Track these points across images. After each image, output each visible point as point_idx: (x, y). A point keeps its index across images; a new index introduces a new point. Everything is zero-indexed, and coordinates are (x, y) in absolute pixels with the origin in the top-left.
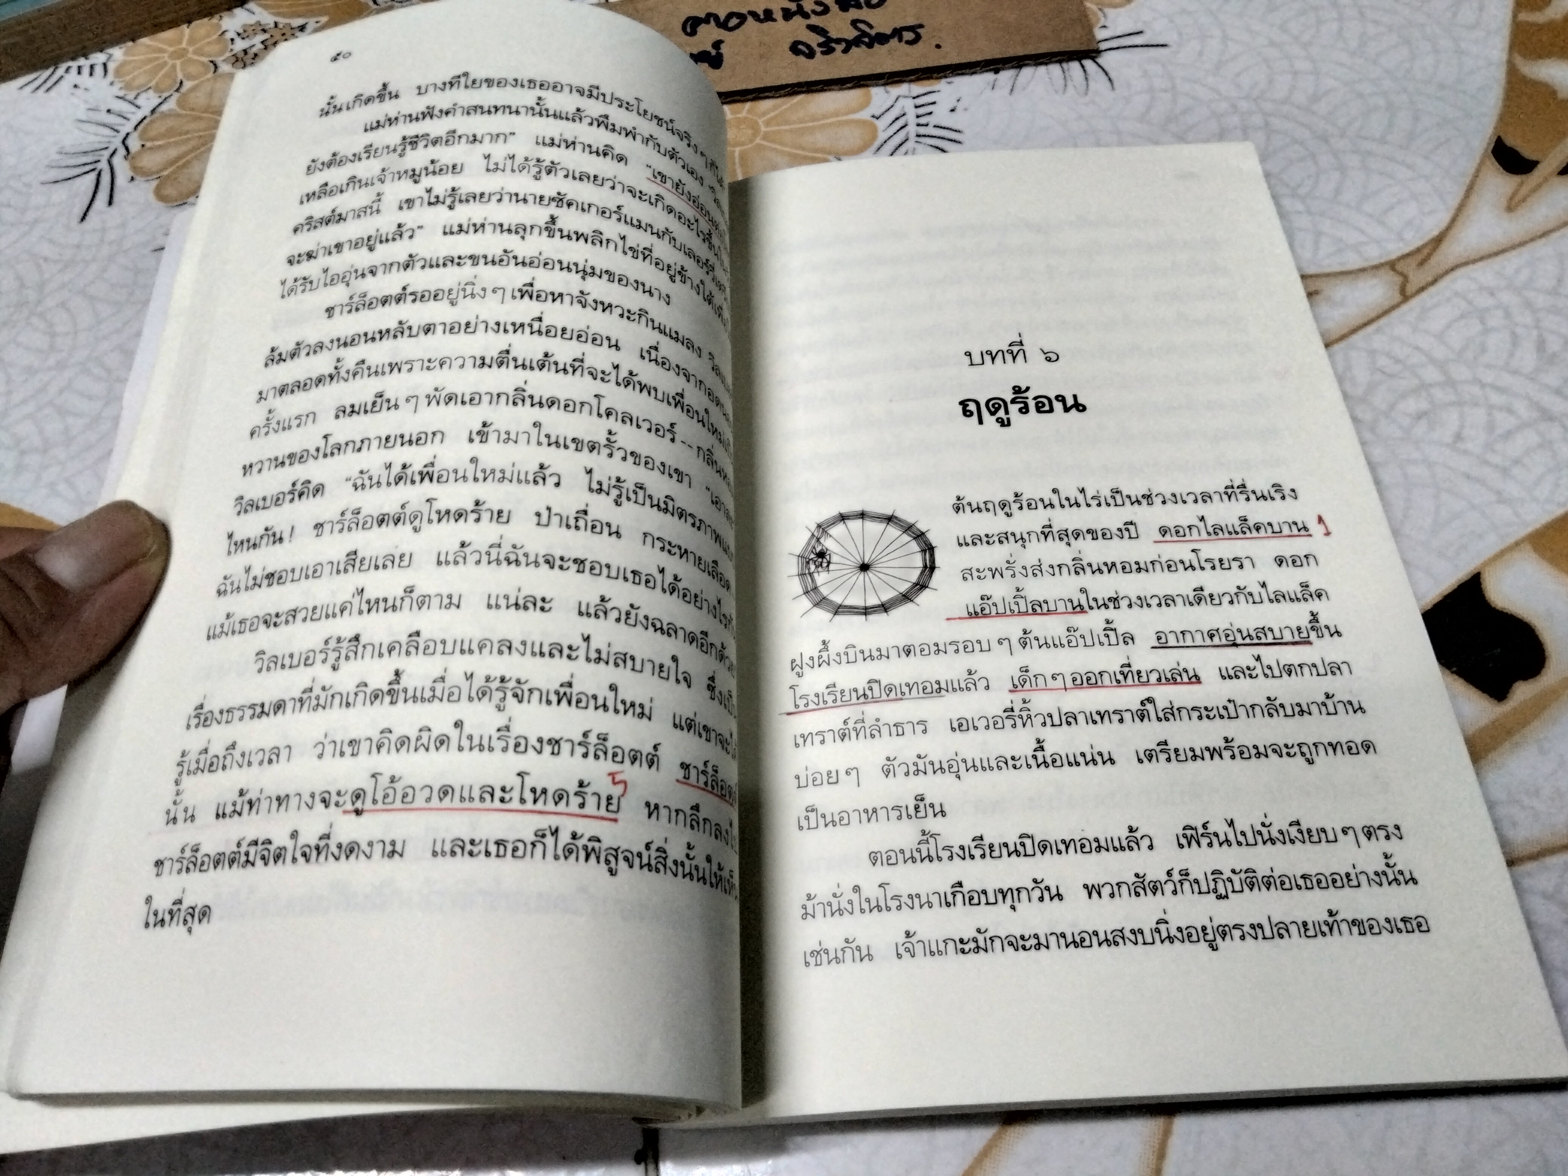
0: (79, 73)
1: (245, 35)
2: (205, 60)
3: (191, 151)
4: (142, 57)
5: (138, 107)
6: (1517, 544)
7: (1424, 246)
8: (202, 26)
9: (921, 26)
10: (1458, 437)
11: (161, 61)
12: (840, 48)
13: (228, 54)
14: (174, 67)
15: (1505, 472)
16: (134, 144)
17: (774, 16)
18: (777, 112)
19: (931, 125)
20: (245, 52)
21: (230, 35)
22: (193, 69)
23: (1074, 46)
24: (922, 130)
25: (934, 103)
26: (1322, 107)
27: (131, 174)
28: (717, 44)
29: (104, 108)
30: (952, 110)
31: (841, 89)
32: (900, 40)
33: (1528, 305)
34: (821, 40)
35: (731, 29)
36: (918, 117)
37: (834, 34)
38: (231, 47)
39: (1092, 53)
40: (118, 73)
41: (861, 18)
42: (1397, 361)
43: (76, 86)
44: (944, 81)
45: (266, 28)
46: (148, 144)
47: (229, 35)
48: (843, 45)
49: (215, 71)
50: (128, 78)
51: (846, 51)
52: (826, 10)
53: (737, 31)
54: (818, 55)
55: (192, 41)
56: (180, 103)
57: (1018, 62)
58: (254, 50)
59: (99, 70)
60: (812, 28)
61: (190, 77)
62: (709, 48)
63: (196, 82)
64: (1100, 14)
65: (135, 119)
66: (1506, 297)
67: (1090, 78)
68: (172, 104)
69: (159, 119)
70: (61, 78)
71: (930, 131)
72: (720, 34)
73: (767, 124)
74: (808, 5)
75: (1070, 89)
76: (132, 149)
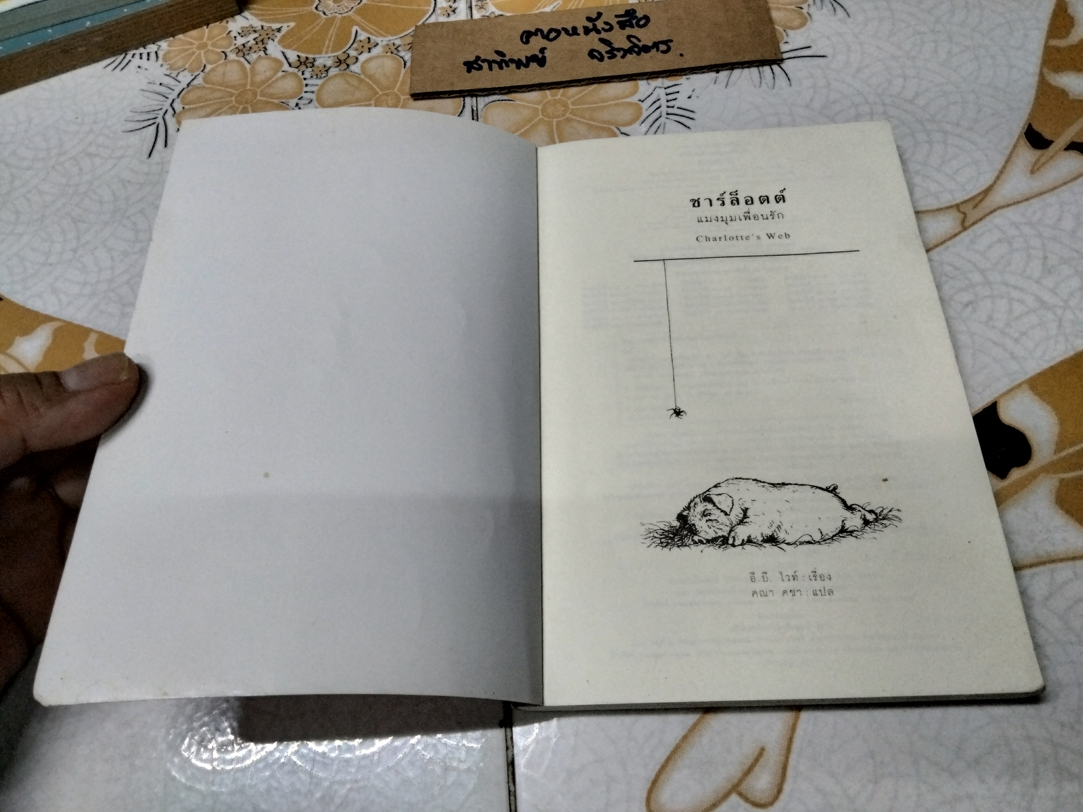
0: (141, 58)
1: (242, 34)
2: (219, 50)
4: (179, 48)
5: (179, 82)
6: (1020, 385)
7: (979, 194)
8: (216, 27)
9: (671, 41)
10: (990, 318)
11: (191, 51)
12: (620, 54)
13: (233, 47)
14: (199, 54)
15: (1016, 340)
16: (178, 106)
17: (579, 32)
18: (580, 96)
19: (676, 107)
20: (244, 45)
21: (233, 34)
22: (213, 57)
23: (767, 57)
24: (670, 110)
25: (678, 92)
26: (921, 101)
27: (177, 127)
28: (542, 50)
29: (158, 83)
30: (689, 97)
31: (619, 82)
32: (658, 50)
33: (1040, 235)
34: (608, 49)
35: (551, 40)
36: (668, 101)
37: (616, 45)
38: (235, 42)
39: (778, 61)
40: (165, 58)
41: (633, 34)
42: (957, 269)
43: (139, 67)
44: (684, 77)
45: (257, 29)
46: (186, 107)
48: (621, 53)
49: (226, 59)
50: (171, 62)
51: (623, 57)
52: (611, 28)
53: (555, 41)
54: (606, 59)
55: (210, 38)
56: (205, 80)
57: (731, 66)
58: (249, 44)
59: (153, 56)
60: (602, 41)
61: (211, 63)
62: (537, 53)
63: (214, 65)
64: (784, 34)
65: (178, 90)
66: (1027, 230)
67: (776, 77)
68: (199, 81)
69: (192, 90)
70: (130, 61)
71: (675, 111)
72: (544, 43)
73: (573, 103)
74: (600, 24)
75: (764, 85)
76: (177, 111)
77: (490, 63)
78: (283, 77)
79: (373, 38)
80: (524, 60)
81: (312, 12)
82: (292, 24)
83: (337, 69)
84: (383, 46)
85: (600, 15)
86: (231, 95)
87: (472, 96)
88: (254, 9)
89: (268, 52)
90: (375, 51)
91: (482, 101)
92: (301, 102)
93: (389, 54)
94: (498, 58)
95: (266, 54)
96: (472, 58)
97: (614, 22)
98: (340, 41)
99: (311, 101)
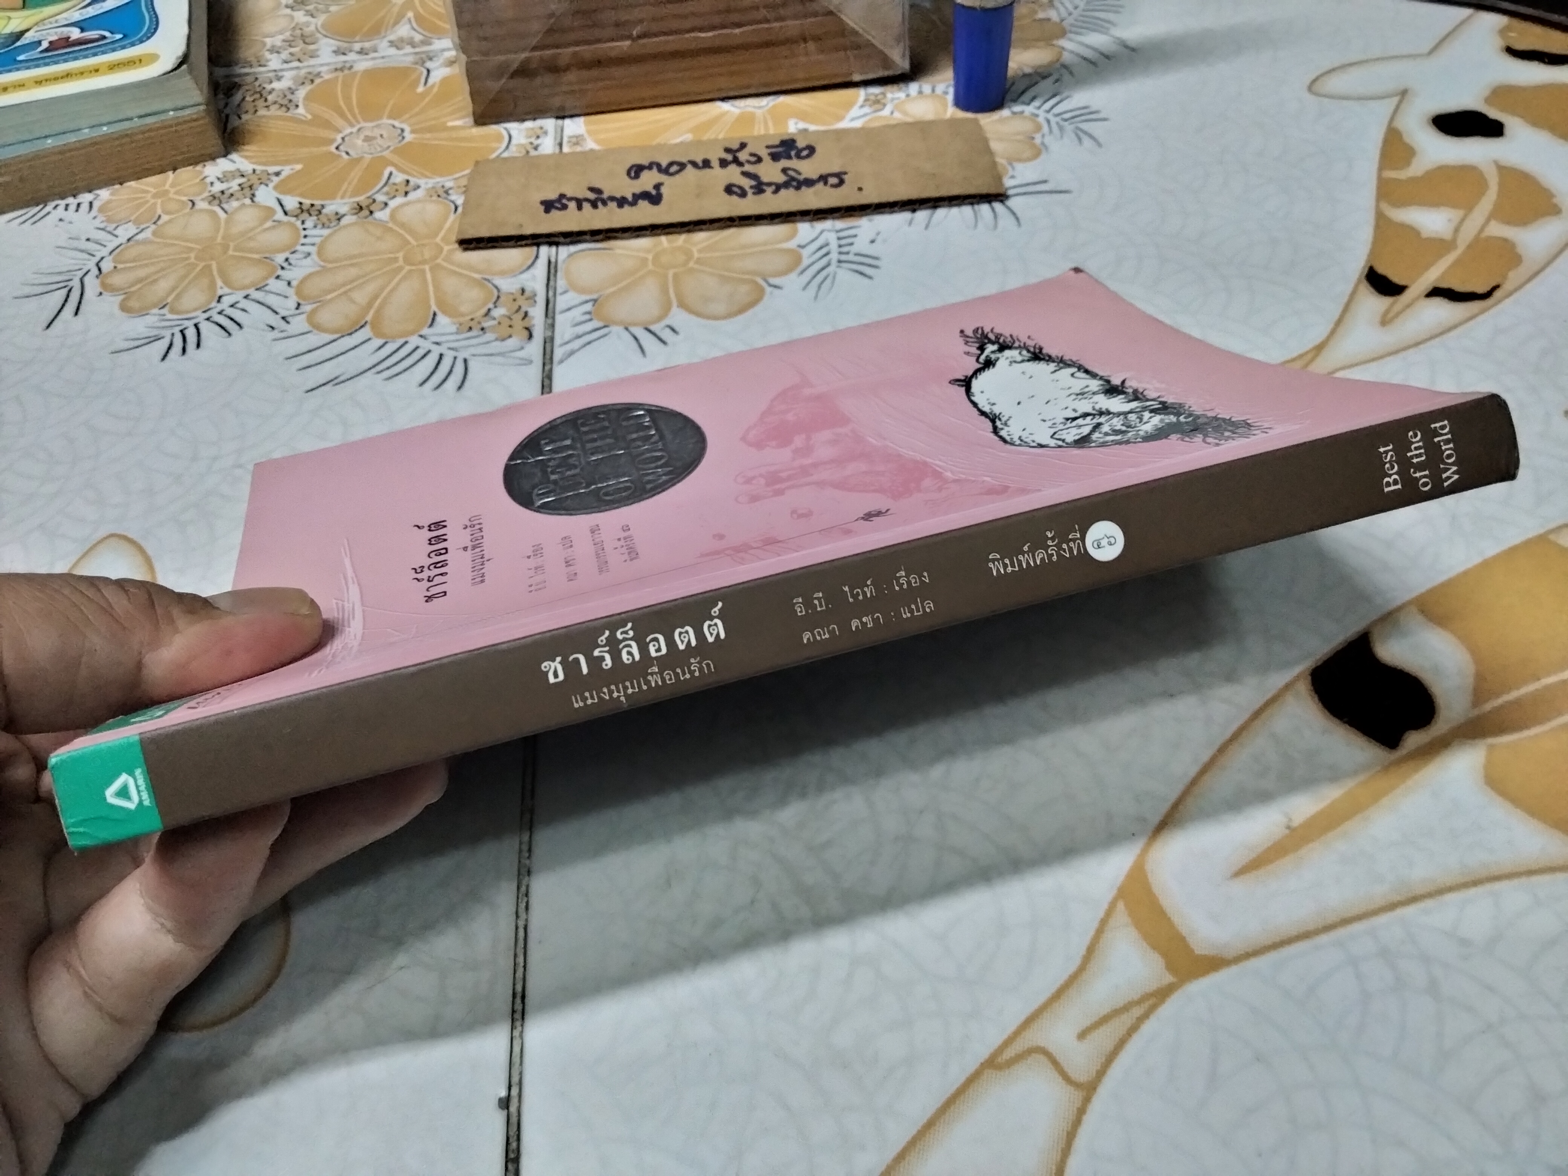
0: (66, 209)
1: (223, 179)
2: (185, 199)
3: (158, 272)
4: (126, 197)
5: (116, 236)
7: (1308, 352)
8: (186, 173)
9: (845, 173)
11: (143, 200)
12: (769, 190)
13: (206, 194)
14: (155, 204)
16: (106, 266)
17: (712, 165)
18: (710, 243)
19: (852, 253)
20: (223, 192)
21: (211, 179)
22: (172, 206)
23: (985, 191)
24: (843, 257)
25: (855, 236)
26: (1210, 242)
27: (99, 290)
28: (657, 187)
29: (84, 238)
30: (872, 242)
31: (770, 223)
32: (826, 184)
34: (753, 183)
35: (672, 174)
36: (840, 246)
37: (765, 179)
38: (210, 189)
39: (998, 197)
40: (101, 210)
41: (791, 167)
43: (61, 220)
45: (245, 173)
46: (120, 266)
47: (208, 180)
48: (773, 188)
49: (192, 207)
50: (110, 213)
51: (776, 191)
52: (759, 160)
53: (677, 176)
54: (750, 194)
55: (173, 185)
56: (154, 233)
57: (934, 203)
58: (231, 191)
59: (85, 207)
60: (745, 174)
61: (168, 213)
62: (650, 189)
63: (173, 216)
64: (1009, 167)
65: (111, 246)
67: (999, 217)
68: (147, 234)
69: (133, 246)
70: (49, 213)
71: (851, 257)
72: (662, 178)
73: (700, 251)
74: (743, 156)
75: (980, 225)
76: (104, 270)
77: (579, 203)
78: (273, 227)
79: (413, 181)
80: (630, 198)
81: (331, 153)
82: (299, 167)
83: (354, 217)
84: (428, 190)
85: (743, 146)
86: (191, 249)
87: (550, 244)
88: (247, 150)
89: (255, 199)
90: (412, 196)
91: (564, 251)
92: (293, 258)
93: (435, 198)
94: (592, 196)
95: (253, 201)
96: (553, 196)
97: (764, 153)
98: (364, 185)
99: (309, 254)
